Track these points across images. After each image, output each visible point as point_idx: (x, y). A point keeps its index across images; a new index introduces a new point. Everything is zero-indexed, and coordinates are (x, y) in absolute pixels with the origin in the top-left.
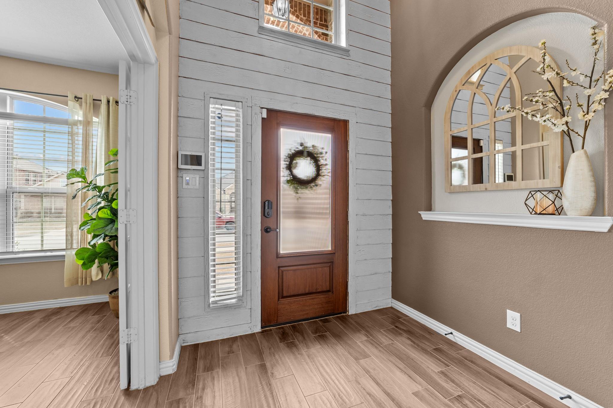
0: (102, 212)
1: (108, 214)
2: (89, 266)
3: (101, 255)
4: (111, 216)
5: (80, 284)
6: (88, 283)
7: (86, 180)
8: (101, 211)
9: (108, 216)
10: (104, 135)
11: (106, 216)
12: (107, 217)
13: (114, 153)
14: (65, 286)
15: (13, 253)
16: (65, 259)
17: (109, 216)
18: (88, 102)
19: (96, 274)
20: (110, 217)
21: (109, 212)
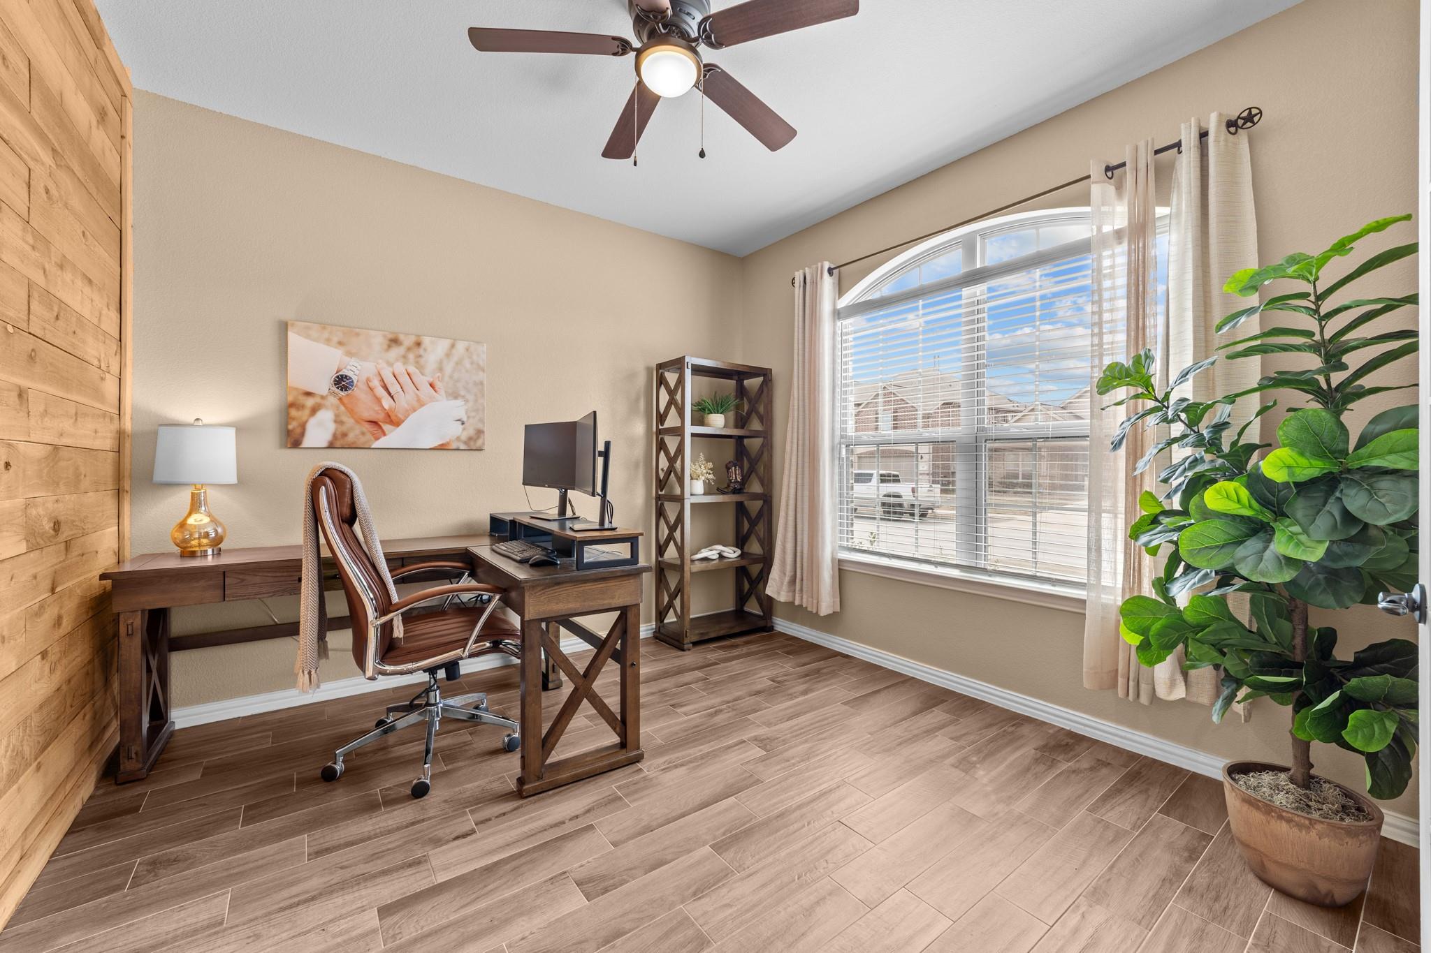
0: (1218, 492)
1: (1239, 501)
2: (1156, 658)
3: (1202, 636)
4: (1251, 506)
5: (1121, 692)
6: (1144, 699)
7: (1151, 391)
8: (1215, 489)
9: (1238, 506)
10: (1190, 246)
11: (1232, 508)
12: (1235, 512)
13: (1243, 284)
14: (1086, 684)
15: (984, 571)
16: (1085, 609)
17: (1243, 506)
18: (1142, 165)
19: (1168, 682)
20: (1247, 513)
21: (1244, 494)
